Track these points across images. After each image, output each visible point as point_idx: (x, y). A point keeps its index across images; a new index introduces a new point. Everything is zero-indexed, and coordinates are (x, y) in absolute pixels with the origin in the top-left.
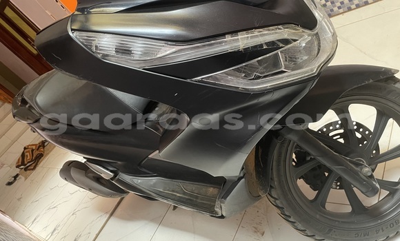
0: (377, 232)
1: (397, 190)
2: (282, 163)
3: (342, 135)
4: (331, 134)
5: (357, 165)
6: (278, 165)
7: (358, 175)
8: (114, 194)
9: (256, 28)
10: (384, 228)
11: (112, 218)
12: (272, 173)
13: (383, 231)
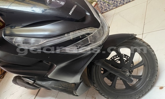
0: (135, 95)
1: (141, 78)
2: (97, 74)
3: (119, 60)
4: (115, 60)
5: (124, 72)
6: (96, 74)
7: (125, 76)
8: (35, 89)
9: (76, 30)
10: (138, 94)
11: (37, 96)
12: (93, 78)
13: (137, 95)
